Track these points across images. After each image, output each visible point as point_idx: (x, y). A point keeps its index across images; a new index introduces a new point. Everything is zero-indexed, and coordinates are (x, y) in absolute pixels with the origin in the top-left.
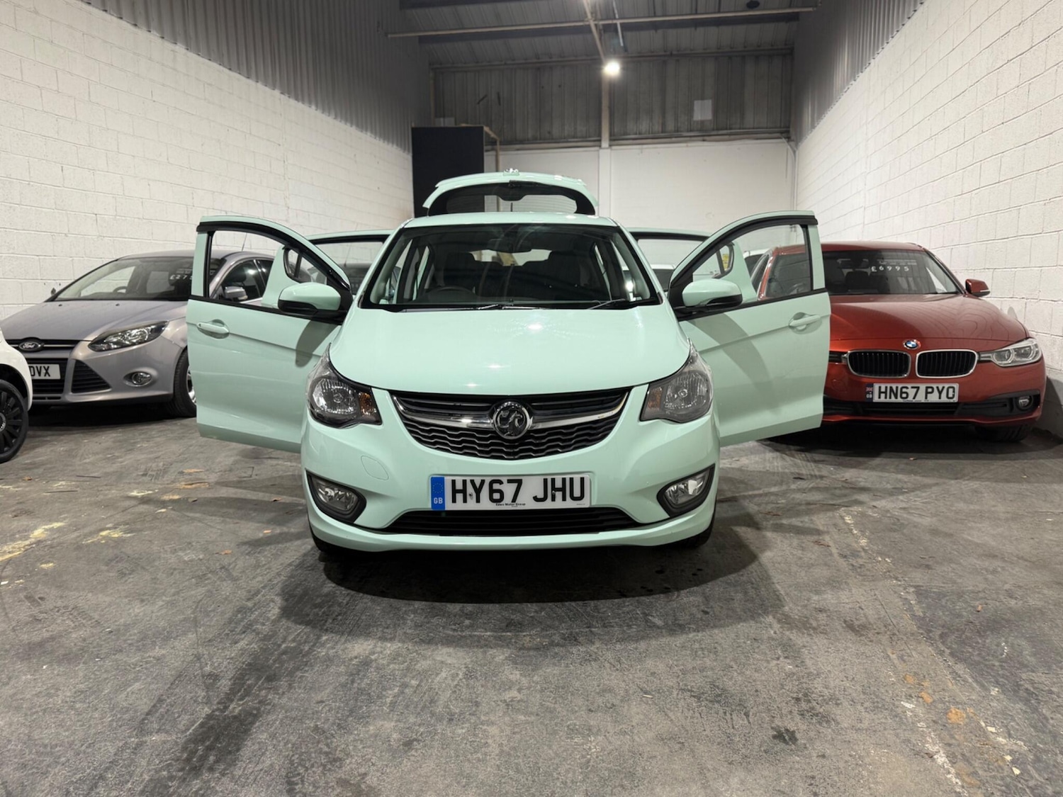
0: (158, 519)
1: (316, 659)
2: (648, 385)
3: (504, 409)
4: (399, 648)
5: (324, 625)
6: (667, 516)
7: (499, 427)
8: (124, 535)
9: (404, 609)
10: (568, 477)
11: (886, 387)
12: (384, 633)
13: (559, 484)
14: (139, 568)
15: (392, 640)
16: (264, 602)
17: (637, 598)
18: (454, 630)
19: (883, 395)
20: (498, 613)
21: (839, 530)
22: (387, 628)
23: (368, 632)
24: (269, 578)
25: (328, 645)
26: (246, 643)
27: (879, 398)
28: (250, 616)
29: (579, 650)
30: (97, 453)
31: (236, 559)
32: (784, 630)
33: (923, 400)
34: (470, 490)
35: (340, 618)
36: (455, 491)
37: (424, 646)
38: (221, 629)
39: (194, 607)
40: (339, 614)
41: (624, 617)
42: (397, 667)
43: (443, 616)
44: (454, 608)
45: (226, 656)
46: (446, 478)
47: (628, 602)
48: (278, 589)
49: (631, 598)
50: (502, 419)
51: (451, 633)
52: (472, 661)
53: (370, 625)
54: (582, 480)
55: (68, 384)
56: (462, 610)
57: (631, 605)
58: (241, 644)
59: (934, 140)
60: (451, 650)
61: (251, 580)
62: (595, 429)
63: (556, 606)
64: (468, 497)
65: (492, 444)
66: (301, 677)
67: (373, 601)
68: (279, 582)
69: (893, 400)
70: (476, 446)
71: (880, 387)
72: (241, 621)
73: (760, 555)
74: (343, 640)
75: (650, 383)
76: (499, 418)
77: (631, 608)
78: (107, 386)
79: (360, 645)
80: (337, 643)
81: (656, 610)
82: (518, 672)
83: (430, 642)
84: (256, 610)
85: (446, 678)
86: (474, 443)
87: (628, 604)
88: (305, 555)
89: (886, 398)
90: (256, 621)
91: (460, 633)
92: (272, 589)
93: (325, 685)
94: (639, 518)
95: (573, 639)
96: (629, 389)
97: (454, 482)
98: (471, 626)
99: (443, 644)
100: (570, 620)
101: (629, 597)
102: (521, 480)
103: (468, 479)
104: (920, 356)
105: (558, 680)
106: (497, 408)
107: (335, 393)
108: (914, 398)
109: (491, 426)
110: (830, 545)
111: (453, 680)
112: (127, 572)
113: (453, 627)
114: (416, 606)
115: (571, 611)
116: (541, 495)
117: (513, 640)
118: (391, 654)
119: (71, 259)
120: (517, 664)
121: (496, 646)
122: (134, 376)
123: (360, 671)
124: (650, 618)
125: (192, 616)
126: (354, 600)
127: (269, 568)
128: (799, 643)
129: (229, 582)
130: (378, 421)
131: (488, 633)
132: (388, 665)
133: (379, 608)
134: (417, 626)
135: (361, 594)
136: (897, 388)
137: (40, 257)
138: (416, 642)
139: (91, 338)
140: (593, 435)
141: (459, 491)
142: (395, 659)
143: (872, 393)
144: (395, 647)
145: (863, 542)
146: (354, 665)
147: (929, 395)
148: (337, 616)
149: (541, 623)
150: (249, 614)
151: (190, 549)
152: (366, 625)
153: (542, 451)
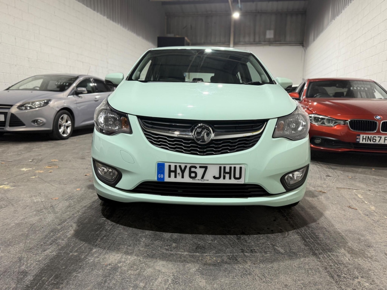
0: (29, 181)
1: (86, 264)
2: (277, 119)
3: (199, 127)
4: (135, 259)
5: (95, 242)
6: (285, 191)
7: (195, 137)
8: (10, 188)
9: (140, 235)
10: (233, 166)
11: (366, 137)
12: (128, 249)
13: (227, 170)
14: (10, 204)
15: (131, 254)
16: (67, 226)
17: (266, 235)
18: (167, 250)
19: (364, 140)
20: (192, 240)
21: (358, 201)
22: (130, 246)
23: (119, 248)
24: (73, 213)
25: (95, 255)
26: (50, 251)
27: (363, 141)
28: (57, 234)
29: (239, 267)
30: (15, 152)
31: (60, 202)
32: (353, 258)
33: (383, 143)
34: (179, 171)
35: (105, 238)
36: (170, 171)
37: (149, 260)
38: (39, 242)
39: (29, 228)
40: (105, 236)
41: (262, 246)
42: (132, 272)
43: (161, 240)
44: (167, 235)
45: (36, 259)
46: (166, 164)
47: (262, 237)
48: (76, 219)
49: (263, 235)
50: (197, 133)
51: (165, 251)
52: (177, 271)
53: (120, 244)
54: (241, 168)
55: (8, 123)
56: (171, 237)
57: (264, 238)
58: (48, 252)
59: (373, 39)
60: (164, 263)
61: (63, 214)
62: (248, 141)
63: (223, 237)
64: (177, 175)
65: (191, 146)
66: (76, 276)
67: (124, 229)
68: (77, 215)
69: (369, 142)
70: (183, 147)
71: (363, 137)
72: (52, 238)
73: (324, 213)
74: (104, 252)
75: (278, 118)
76: (196, 133)
77: (264, 241)
78: (24, 125)
79: (113, 256)
80: (100, 254)
81: (278, 243)
82: (204, 281)
83: (152, 256)
84: (61, 231)
85: (161, 283)
86: (182, 145)
87: (262, 238)
88: (94, 202)
89: (366, 141)
90: (59, 238)
91: (170, 252)
92: (73, 219)
93: (88, 283)
94: (270, 191)
95: (234, 259)
96: (267, 120)
97: (170, 166)
98: (176, 248)
99: (160, 259)
100: (231, 246)
101: (261, 234)
102: (207, 166)
103: (178, 165)
104: (383, 123)
105: (229, 288)
106: (195, 126)
107: (110, 118)
108: (379, 142)
109: (192, 137)
110: (357, 208)
111: (165, 284)
112: (4, 206)
113: (166, 247)
114: (147, 233)
115: (231, 241)
116: (217, 176)
117: (200, 258)
118: (130, 263)
119: (17, 75)
120: (203, 275)
121: (191, 262)
122: (36, 121)
123: (111, 274)
124: (276, 247)
125: (27, 232)
126: (114, 228)
127: (74, 208)
128: (366, 267)
129: (53, 214)
130: (131, 132)
131: (186, 253)
132: (128, 271)
133: (126, 233)
134: (146, 246)
135: (118, 225)
136: (371, 137)
137: (4, 73)
138: (145, 256)
139: (18, 104)
140: (247, 144)
141: (173, 171)
142: (132, 267)
143: (359, 139)
144: (133, 259)
145: (373, 208)
146: (108, 269)
147: (386, 141)
148: (103, 237)
149: (215, 247)
150: (57, 233)
151: (39, 196)
152: (118, 244)
153: (219, 151)
